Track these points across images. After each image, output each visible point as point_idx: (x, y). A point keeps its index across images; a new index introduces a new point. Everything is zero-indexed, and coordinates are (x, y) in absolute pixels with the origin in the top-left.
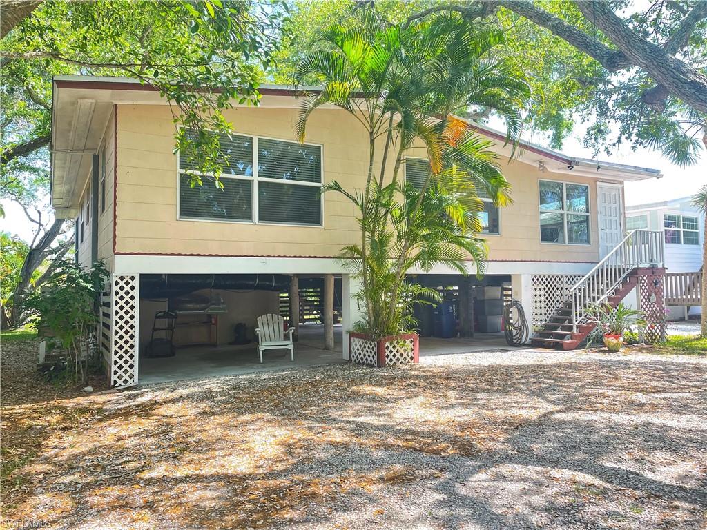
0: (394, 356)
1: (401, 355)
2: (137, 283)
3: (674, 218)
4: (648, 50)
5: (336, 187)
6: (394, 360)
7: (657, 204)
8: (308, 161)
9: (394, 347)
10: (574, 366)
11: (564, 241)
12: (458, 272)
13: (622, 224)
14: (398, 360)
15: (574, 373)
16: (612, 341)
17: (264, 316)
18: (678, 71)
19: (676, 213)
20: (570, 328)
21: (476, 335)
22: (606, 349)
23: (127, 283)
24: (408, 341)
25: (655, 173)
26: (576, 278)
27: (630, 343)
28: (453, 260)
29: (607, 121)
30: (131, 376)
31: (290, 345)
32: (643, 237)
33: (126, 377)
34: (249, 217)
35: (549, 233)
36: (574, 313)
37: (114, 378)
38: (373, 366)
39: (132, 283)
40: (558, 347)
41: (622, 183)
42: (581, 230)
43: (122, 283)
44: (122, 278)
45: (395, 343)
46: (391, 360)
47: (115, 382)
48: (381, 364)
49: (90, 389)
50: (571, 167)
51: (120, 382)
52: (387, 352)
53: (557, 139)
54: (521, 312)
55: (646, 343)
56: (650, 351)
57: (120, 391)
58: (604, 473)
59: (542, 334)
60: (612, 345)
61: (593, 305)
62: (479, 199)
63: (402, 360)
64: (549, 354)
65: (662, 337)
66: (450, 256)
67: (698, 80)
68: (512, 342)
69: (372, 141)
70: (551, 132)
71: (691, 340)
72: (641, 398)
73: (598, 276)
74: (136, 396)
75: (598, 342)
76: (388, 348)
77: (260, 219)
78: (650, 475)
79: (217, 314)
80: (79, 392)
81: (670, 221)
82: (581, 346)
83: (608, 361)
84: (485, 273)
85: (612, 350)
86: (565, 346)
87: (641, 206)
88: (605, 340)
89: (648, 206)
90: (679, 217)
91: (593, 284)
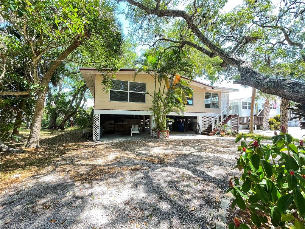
0: (162, 136)
1: (164, 136)
2: (99, 116)
3: (245, 103)
4: (219, 50)
5: (148, 93)
6: (162, 137)
7: (240, 99)
8: (143, 87)
9: (162, 134)
10: (209, 140)
11: (211, 107)
12: (178, 115)
13: (228, 104)
14: (163, 137)
15: (208, 142)
16: (222, 134)
17: (134, 125)
18: (227, 56)
19: (246, 101)
20: (211, 130)
21: (189, 131)
22: (221, 135)
23: (97, 116)
24: (166, 132)
25: (237, 90)
26: (213, 117)
27: (229, 134)
28: (177, 112)
29: (220, 75)
30: (98, 138)
31: (139, 132)
32: (236, 107)
33: (97, 138)
34: (127, 101)
35: (207, 106)
36: (212, 126)
37: (94, 138)
38: (156, 138)
39: (98, 116)
40: (208, 135)
41: (228, 93)
42: (216, 105)
43: (96, 116)
44: (96, 115)
45: (162, 132)
46: (161, 137)
47: (94, 139)
48: (158, 138)
49: (89, 140)
50: (213, 89)
51: (95, 139)
52: (160, 135)
53: (212, 83)
54: (199, 126)
55: (233, 134)
56: (233, 137)
57: (95, 141)
58: (194, 172)
59: (204, 131)
60: (222, 135)
61: (218, 124)
62: (186, 96)
63: (164, 137)
64: (204, 136)
65: (238, 133)
66: (176, 110)
67: (233, 58)
68: (197, 133)
69: (155, 81)
70: (211, 81)
71: (246, 134)
72: (221, 149)
73: (221, 117)
74: (97, 143)
75: (219, 134)
76: (160, 134)
77: (130, 101)
78: (208, 173)
79: (126, 124)
80: (86, 141)
81: (244, 103)
82: (214, 135)
83: (219, 139)
84: (184, 115)
85: (222, 136)
86: (210, 135)
87: (236, 100)
88: (220, 133)
89: (238, 99)
90: (247, 103)
91: (219, 119)
